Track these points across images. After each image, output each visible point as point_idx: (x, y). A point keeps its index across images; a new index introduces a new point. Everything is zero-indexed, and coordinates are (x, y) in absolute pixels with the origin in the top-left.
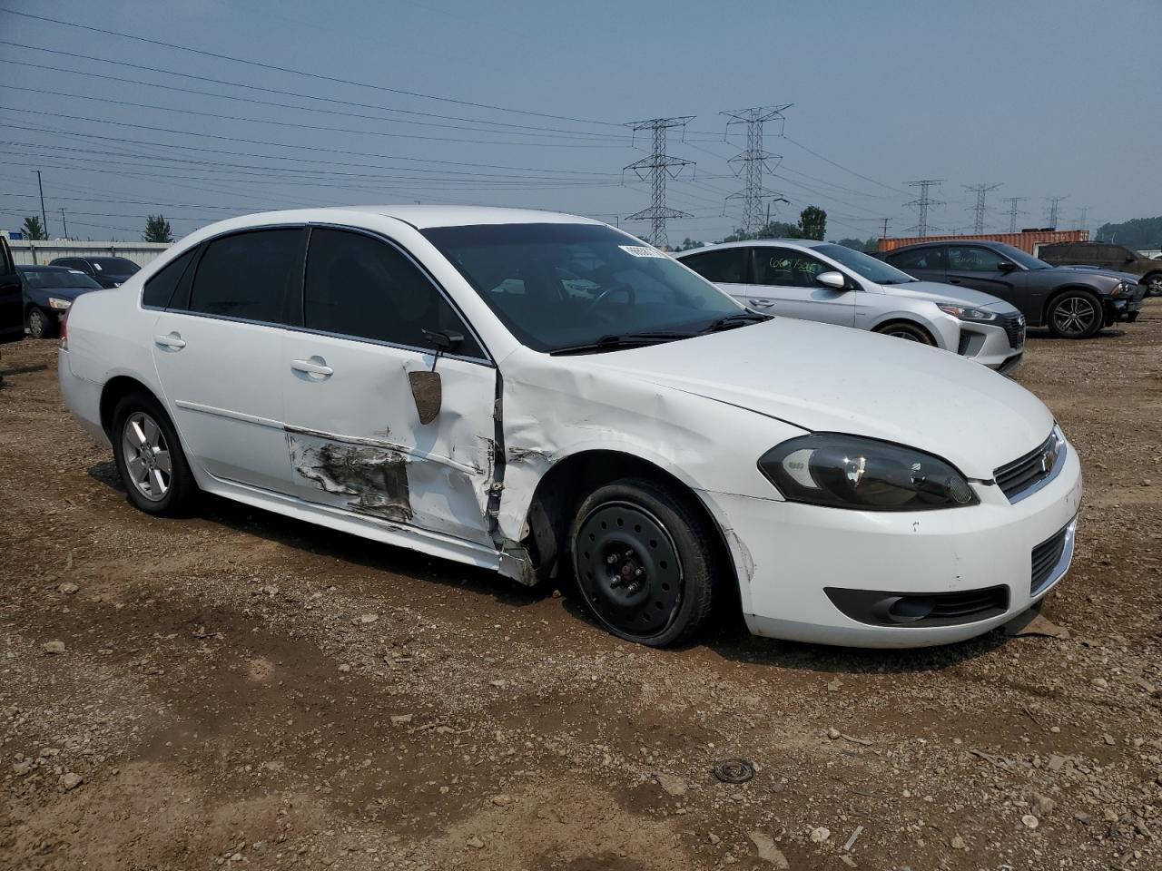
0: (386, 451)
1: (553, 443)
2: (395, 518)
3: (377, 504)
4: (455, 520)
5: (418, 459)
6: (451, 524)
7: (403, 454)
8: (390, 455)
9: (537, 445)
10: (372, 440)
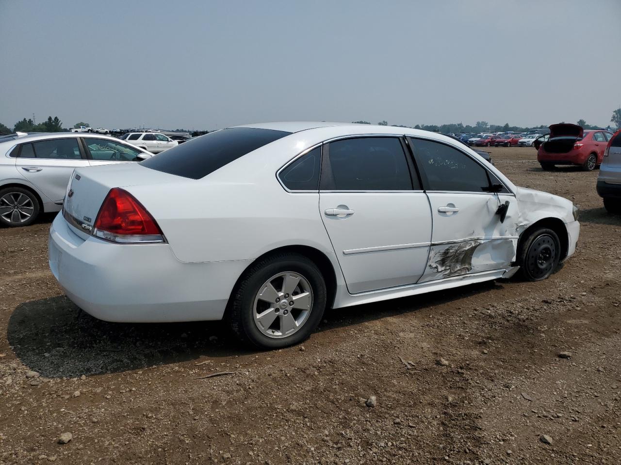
0: (471, 242)
1: (527, 220)
2: (463, 273)
3: (456, 269)
4: (495, 263)
5: (487, 241)
6: (491, 265)
7: (479, 241)
8: (473, 243)
9: (521, 222)
10: (467, 238)
